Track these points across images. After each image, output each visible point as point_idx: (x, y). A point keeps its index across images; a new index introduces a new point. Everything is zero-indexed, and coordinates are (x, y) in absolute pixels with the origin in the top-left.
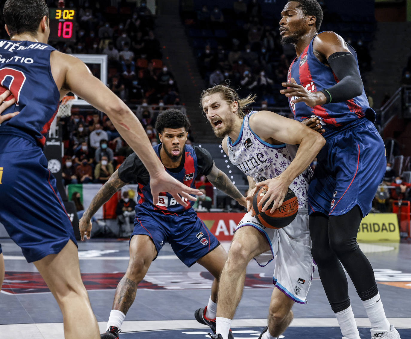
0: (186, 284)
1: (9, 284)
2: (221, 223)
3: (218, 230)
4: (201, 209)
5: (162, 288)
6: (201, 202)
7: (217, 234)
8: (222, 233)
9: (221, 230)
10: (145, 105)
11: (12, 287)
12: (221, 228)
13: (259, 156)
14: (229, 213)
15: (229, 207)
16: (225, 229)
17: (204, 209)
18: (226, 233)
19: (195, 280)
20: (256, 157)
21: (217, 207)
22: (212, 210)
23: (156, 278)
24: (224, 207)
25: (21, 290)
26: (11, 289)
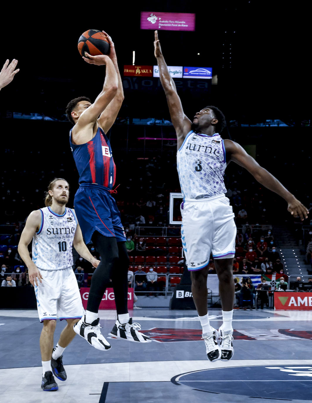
0: (269, 337)
1: (159, 336)
2: (293, 298)
3: (291, 303)
4: (280, 290)
5: (254, 339)
6: (280, 286)
7: (290, 305)
8: (292, 305)
9: (292, 303)
10: (247, 225)
11: (162, 338)
12: (292, 302)
13: (73, 229)
14: (297, 292)
15: (297, 288)
16: (294, 302)
17: (282, 290)
18: (295, 305)
19: (275, 334)
20: (70, 229)
21: (290, 289)
22: (286, 290)
23: (250, 333)
24: (295, 289)
25: (166, 340)
26: (161, 339)
